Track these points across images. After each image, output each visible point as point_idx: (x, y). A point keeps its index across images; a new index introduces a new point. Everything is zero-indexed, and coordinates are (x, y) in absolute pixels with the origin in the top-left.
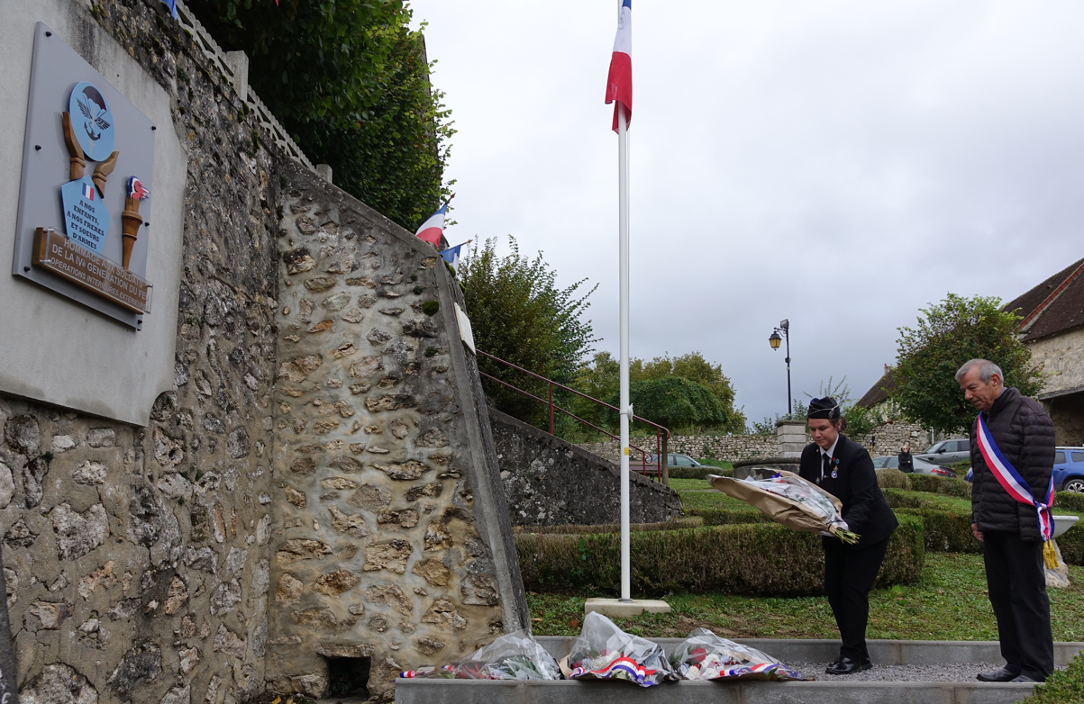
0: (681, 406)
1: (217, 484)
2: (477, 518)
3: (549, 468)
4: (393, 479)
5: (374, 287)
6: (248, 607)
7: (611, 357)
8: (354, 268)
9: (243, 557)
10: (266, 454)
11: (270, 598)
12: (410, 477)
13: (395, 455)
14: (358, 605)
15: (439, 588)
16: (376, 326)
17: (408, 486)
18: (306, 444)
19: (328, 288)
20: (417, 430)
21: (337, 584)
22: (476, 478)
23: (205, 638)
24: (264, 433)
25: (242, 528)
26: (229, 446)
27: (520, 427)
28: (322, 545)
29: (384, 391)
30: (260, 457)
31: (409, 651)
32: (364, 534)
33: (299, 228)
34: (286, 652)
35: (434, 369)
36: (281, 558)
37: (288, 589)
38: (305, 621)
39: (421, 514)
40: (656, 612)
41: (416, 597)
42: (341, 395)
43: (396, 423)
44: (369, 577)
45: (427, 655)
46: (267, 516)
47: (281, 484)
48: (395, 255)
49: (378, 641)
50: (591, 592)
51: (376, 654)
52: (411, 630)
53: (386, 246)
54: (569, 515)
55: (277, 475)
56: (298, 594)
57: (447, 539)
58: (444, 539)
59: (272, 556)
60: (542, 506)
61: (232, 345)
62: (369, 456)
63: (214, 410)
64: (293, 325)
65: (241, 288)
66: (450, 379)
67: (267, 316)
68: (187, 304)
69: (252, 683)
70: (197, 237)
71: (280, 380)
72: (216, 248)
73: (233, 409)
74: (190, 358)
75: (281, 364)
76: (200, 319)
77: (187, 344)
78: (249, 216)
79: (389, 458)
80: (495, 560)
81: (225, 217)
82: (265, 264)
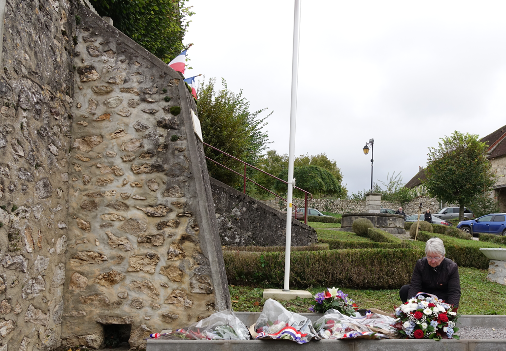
0: (317, 182)
1: (28, 215)
2: (201, 241)
3: (242, 213)
4: (148, 216)
5: (138, 95)
6: (50, 293)
7: (276, 153)
8: (125, 81)
9: (46, 262)
10: (64, 197)
11: (65, 288)
12: (159, 215)
13: (150, 201)
14: (124, 293)
15: (176, 283)
16: (140, 119)
17: (158, 220)
18: (91, 192)
19: (108, 93)
20: (165, 187)
21: (110, 279)
22: (201, 217)
23: (18, 314)
24: (63, 183)
25: (46, 243)
26: (37, 190)
27: (227, 189)
28: (101, 255)
29: (143, 161)
30: (60, 198)
31: (156, 320)
32: (129, 249)
33: (89, 52)
34: (76, 321)
35: (176, 149)
36: (73, 263)
37: (77, 282)
38: (89, 302)
39: (166, 238)
40: (303, 298)
41: (161, 288)
42: (115, 161)
43: (151, 181)
44: (132, 276)
45: (167, 323)
46: (64, 236)
47: (73, 216)
48: (153, 75)
49: (136, 314)
50: (266, 286)
51: (135, 323)
52: (158, 308)
53: (147, 69)
54: (254, 240)
55: (71, 210)
56: (84, 286)
57: (182, 253)
58: (180, 253)
59: (67, 261)
60: (238, 235)
61: (39, 124)
62: (133, 201)
63: (26, 166)
64: (83, 115)
65: (47, 87)
66: (186, 156)
67: (66, 108)
68: (6, 93)
69: (52, 340)
70: (14, 47)
71: (74, 150)
72: (28, 58)
73: (40, 166)
74: (8, 129)
75: (75, 139)
76: (15, 105)
77: (5, 120)
78: (54, 40)
79: (146, 203)
80: (211, 267)
81: (35, 37)
82: (65, 73)
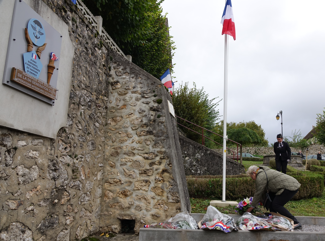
0: (246, 137)
1: (83, 159)
2: (173, 173)
3: (202, 156)
4: (145, 159)
5: (141, 94)
6: (93, 202)
8: (134, 88)
9: (92, 184)
10: (102, 150)
11: (102, 199)
12: (151, 158)
13: (146, 151)
14: (132, 202)
15: (160, 196)
16: (141, 107)
17: (150, 161)
18: (116, 147)
19: (125, 94)
20: (154, 143)
21: (125, 194)
22: (173, 159)
23: (76, 212)
24: (102, 142)
25: (92, 174)
26: (88, 146)
27: (193, 143)
28: (120, 181)
29: (143, 129)
30: (100, 150)
31: (149, 218)
32: (134, 177)
33: (116, 74)
34: (107, 217)
35: (160, 122)
36: (106, 185)
37: (108, 196)
38: (114, 206)
39: (154, 171)
40: (234, 205)
41: (151, 199)
42: (128, 130)
43: (146, 140)
44: (136, 192)
45: (155, 219)
46: (102, 171)
47: (107, 160)
48: (148, 84)
49: (138, 214)
50: (213, 198)
51: (137, 218)
52: (150, 210)
53: (145, 81)
54: (208, 172)
55: (106, 157)
56: (111, 198)
58: (162, 180)
59: (103, 184)
60: (199, 169)
61: (90, 112)
62: (137, 151)
63: (83, 134)
64: (113, 106)
65: (94, 93)
66: (165, 126)
67: (104, 103)
68: (73, 97)
69: (94, 228)
70: (78, 75)
71: (108, 125)
72: (85, 79)
73: (90, 134)
74: (74, 116)
75: (108, 119)
76: (78, 103)
77: (73, 111)
78: (98, 69)
79: (144, 152)
80: (179, 187)
81: (89, 69)
82: (104, 85)
